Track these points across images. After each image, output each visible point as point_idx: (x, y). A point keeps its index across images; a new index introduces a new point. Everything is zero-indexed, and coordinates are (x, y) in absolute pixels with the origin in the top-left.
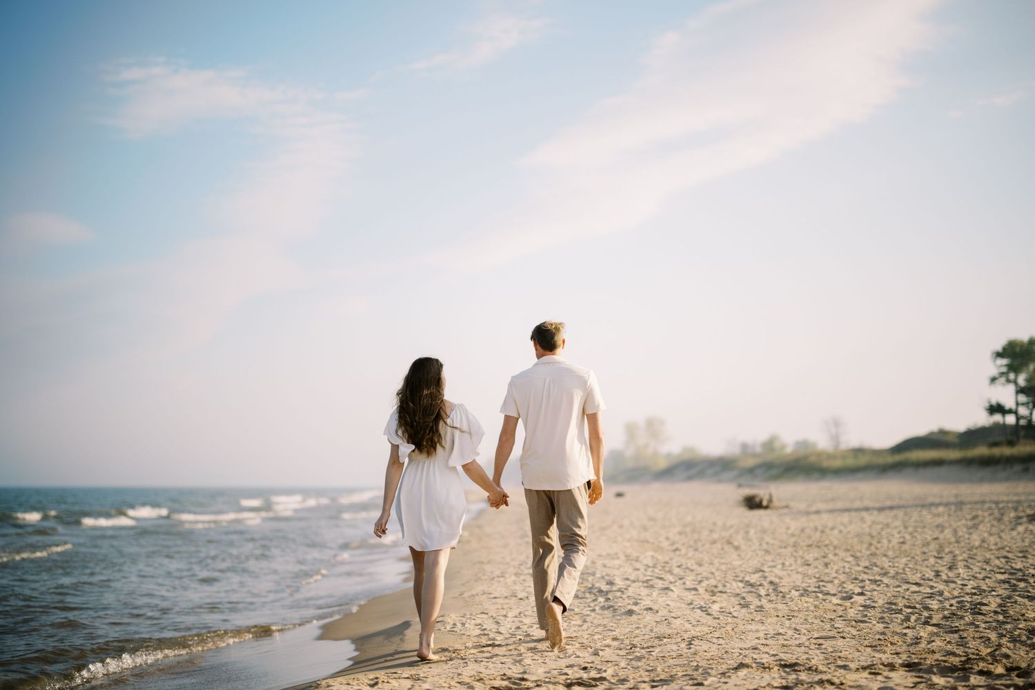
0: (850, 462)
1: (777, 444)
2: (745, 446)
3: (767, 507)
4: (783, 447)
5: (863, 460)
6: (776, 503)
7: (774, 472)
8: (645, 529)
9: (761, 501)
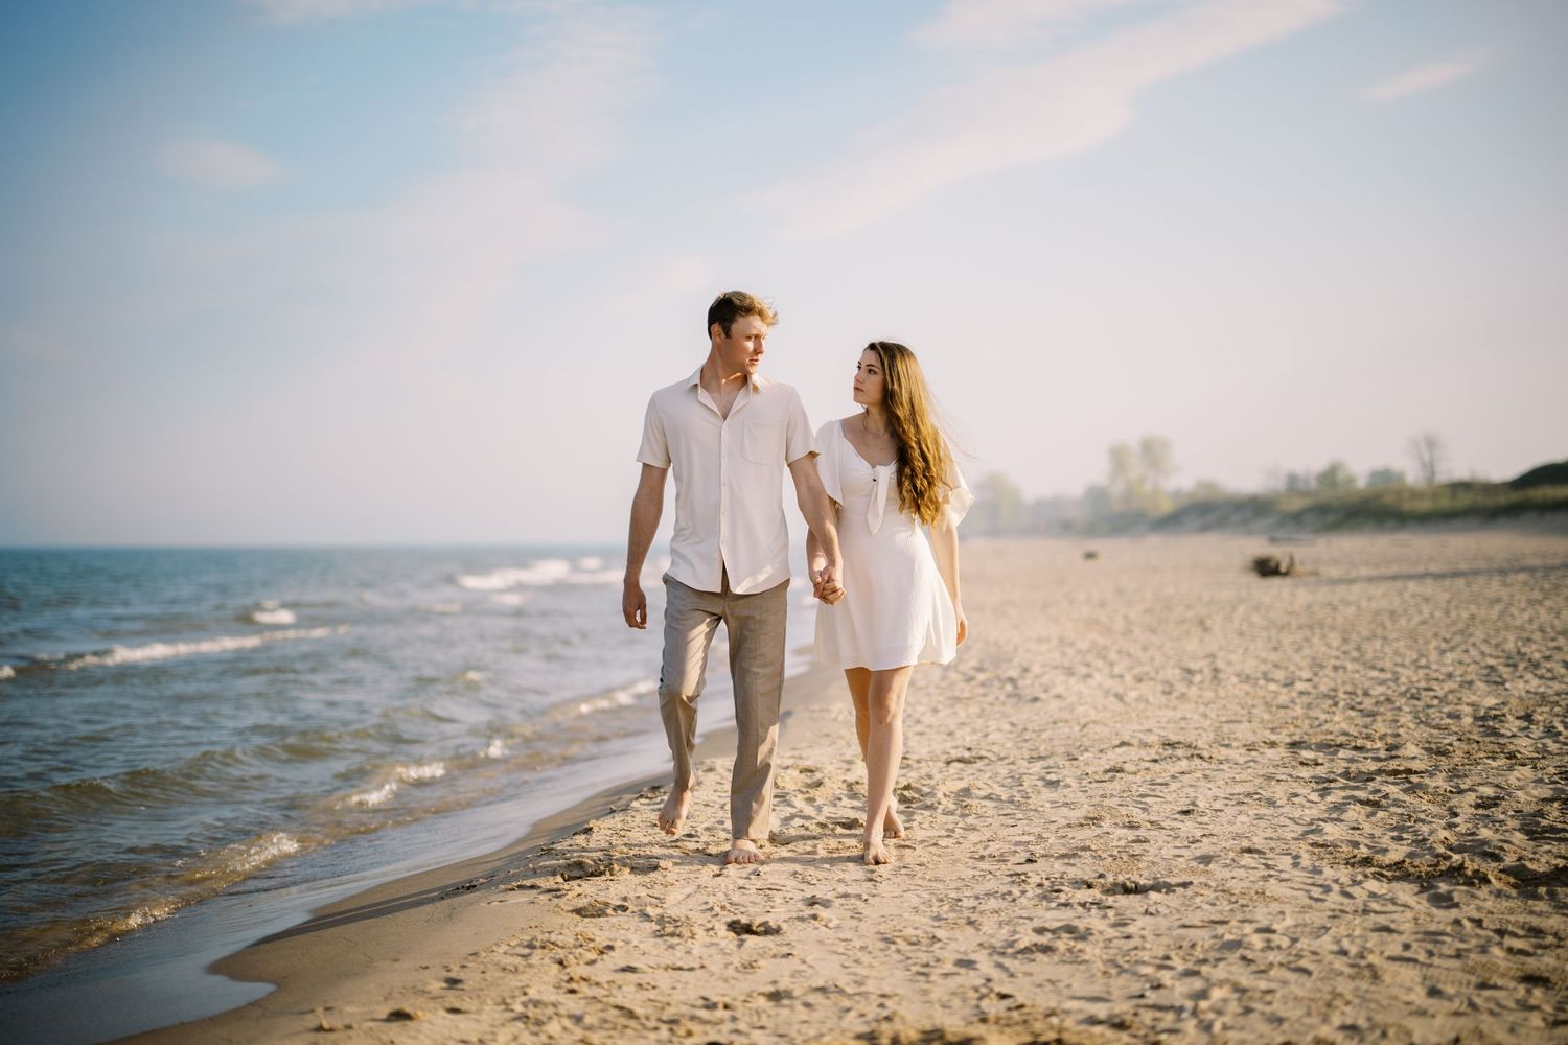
0: (1445, 503)
1: (1341, 476)
2: (1293, 479)
3: (1286, 574)
4: (1351, 480)
5: (1464, 500)
6: (1298, 568)
7: (1331, 518)
8: (1102, 604)
9: (1278, 566)
